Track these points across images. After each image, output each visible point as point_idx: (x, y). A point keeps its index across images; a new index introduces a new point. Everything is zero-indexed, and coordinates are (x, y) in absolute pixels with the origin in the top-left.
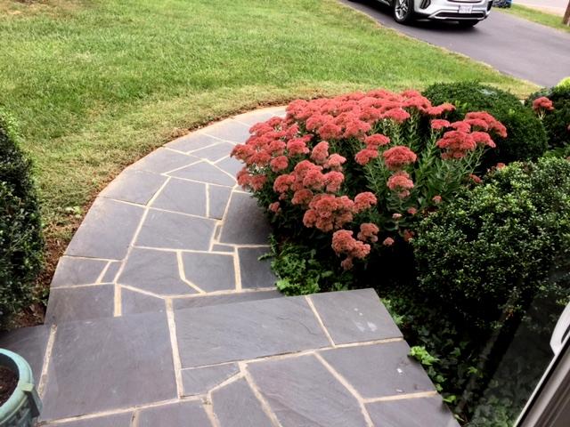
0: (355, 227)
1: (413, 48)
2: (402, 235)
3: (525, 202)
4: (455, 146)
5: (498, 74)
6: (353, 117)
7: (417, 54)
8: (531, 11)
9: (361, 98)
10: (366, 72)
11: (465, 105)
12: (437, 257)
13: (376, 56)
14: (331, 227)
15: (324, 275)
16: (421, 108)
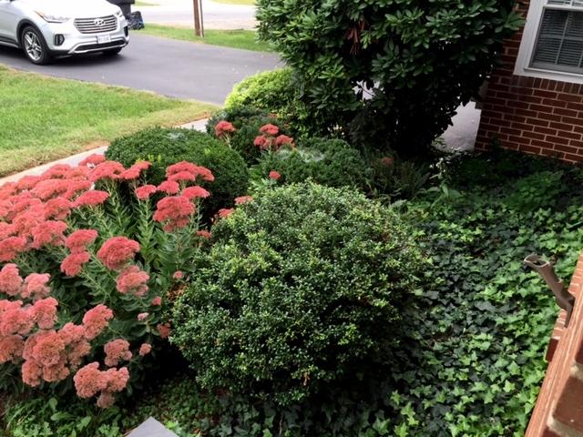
0: (98, 355)
1: (66, 90)
2: (157, 334)
3: (269, 252)
4: (175, 216)
5: (164, 100)
6: (35, 216)
7: (73, 97)
8: (164, 28)
9: (34, 185)
10: (22, 131)
11: (159, 157)
12: (209, 349)
13: (26, 110)
14: (66, 372)
15: (80, 427)
16: (115, 176)
